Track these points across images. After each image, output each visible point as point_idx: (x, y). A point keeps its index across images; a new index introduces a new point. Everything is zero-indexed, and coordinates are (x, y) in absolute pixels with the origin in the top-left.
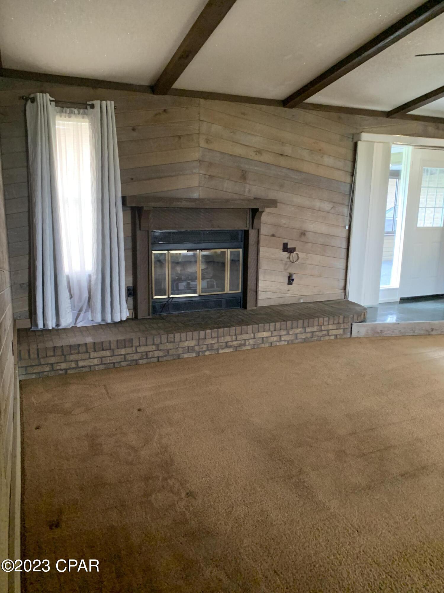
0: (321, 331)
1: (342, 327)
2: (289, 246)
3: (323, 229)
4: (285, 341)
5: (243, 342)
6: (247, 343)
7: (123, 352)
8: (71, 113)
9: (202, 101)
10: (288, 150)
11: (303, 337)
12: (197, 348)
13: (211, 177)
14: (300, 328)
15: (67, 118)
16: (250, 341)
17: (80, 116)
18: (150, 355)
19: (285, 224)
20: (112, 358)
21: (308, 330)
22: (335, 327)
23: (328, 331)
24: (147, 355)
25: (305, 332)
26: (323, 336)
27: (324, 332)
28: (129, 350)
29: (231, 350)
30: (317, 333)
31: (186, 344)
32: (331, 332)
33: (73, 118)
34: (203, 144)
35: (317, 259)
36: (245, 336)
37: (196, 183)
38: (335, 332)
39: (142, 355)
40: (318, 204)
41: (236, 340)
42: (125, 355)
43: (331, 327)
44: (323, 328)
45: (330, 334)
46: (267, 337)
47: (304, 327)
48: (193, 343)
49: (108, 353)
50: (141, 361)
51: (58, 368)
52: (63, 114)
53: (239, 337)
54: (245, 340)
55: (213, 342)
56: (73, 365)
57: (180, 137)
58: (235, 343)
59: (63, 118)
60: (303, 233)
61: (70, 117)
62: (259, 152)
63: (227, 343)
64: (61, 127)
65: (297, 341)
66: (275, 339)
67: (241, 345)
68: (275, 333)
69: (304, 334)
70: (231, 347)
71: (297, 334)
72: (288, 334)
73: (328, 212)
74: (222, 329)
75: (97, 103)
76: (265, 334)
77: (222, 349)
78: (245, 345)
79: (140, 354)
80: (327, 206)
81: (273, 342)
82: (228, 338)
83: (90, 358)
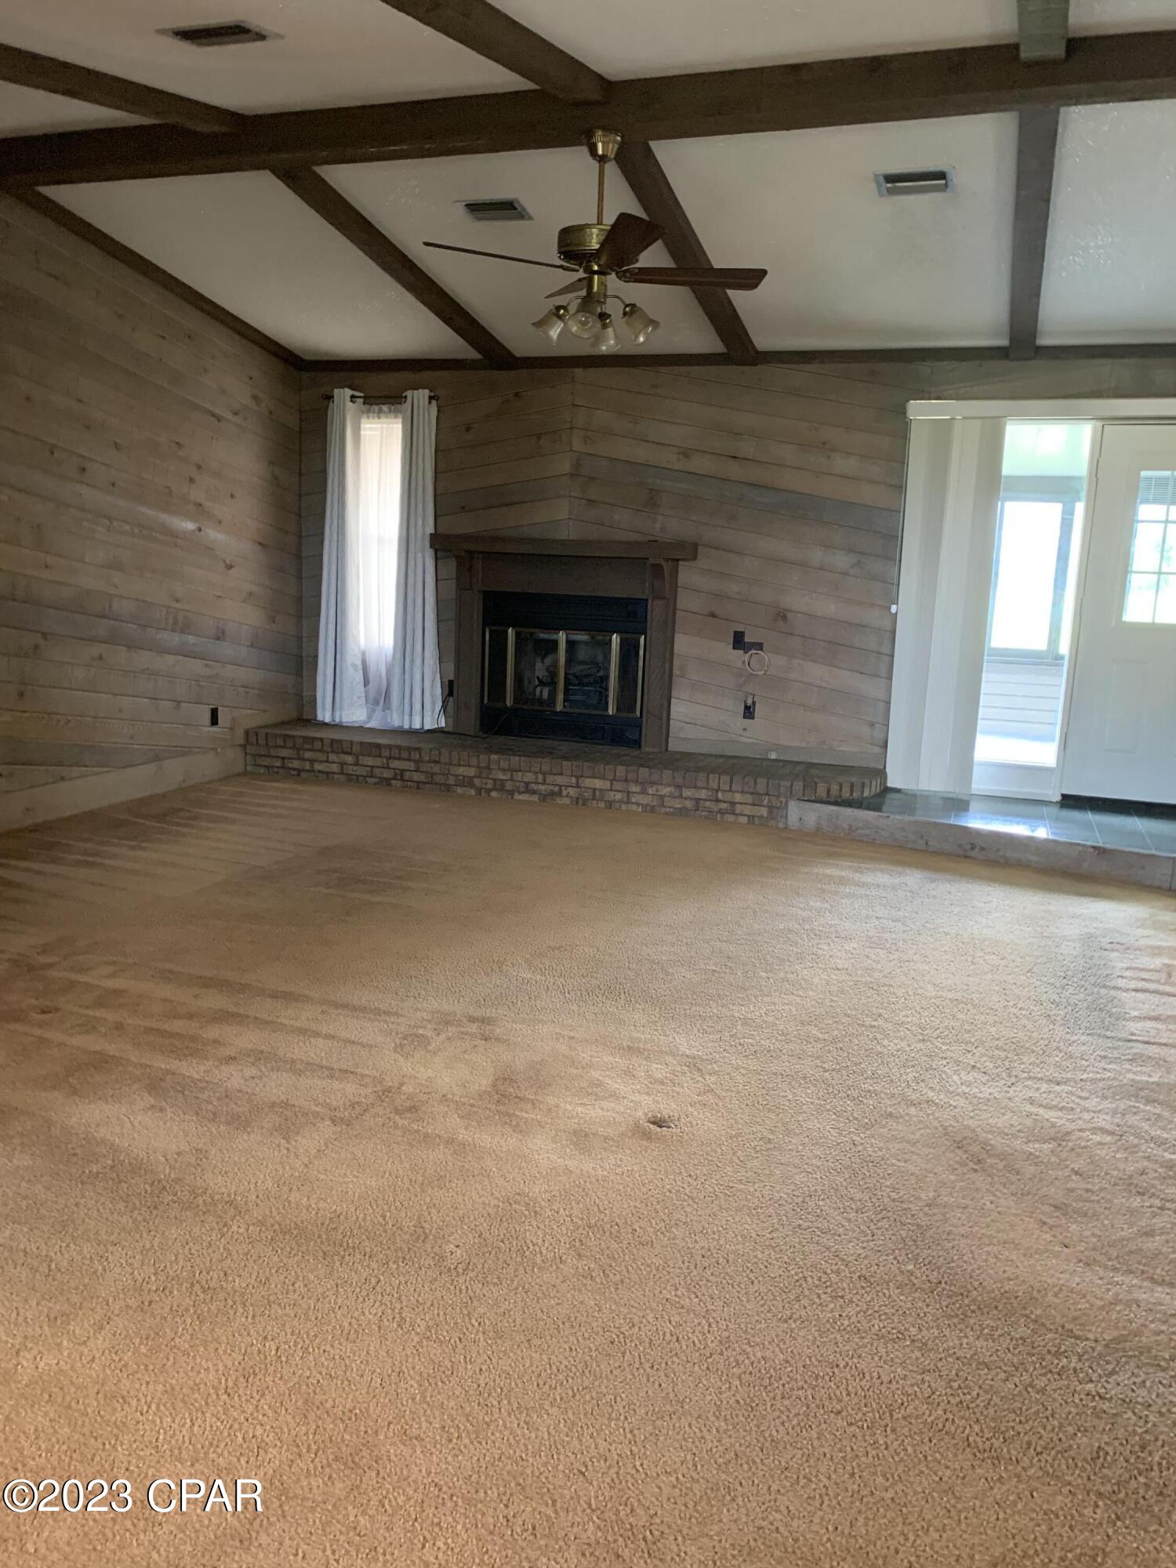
0: (717, 801)
1: (766, 802)
2: (747, 639)
3: (830, 608)
4: (638, 804)
5: (556, 789)
6: (564, 793)
7: (370, 761)
8: (380, 411)
9: (579, 372)
10: (747, 448)
11: (679, 806)
12: (477, 781)
13: (591, 502)
14: (669, 786)
15: (376, 420)
16: (570, 789)
17: (392, 415)
18: (407, 775)
19: (739, 594)
20: (355, 768)
21: (687, 793)
22: (749, 798)
23: (733, 804)
24: (402, 775)
25: (681, 796)
26: (721, 812)
27: (723, 806)
28: (378, 762)
29: (535, 798)
30: (708, 804)
31: (461, 770)
32: (739, 809)
33: (383, 420)
34: (577, 444)
35: (817, 672)
36: (559, 780)
37: (563, 514)
38: (748, 810)
39: (396, 774)
40: (817, 555)
41: (544, 783)
42: (372, 767)
43: (738, 797)
44: (720, 795)
45: (738, 811)
46: (601, 790)
47: (679, 787)
48: (471, 772)
49: (350, 759)
50: (393, 782)
51: (290, 765)
52: (371, 415)
53: (550, 779)
54: (560, 786)
55: (504, 777)
56: (307, 766)
57: (539, 438)
58: (542, 787)
59: (371, 420)
60: (782, 615)
61: (379, 418)
62: (686, 453)
63: (527, 784)
64: (368, 433)
65: (663, 810)
66: (619, 796)
67: (552, 794)
68: (618, 786)
69: (678, 800)
70: (534, 792)
71: (662, 797)
72: (644, 792)
73: (845, 574)
74: (517, 758)
75: (409, 393)
76: (598, 784)
77: (520, 793)
78: (560, 794)
79: (392, 772)
80: (841, 560)
81: (614, 801)
82: (529, 777)
83: (327, 761)
